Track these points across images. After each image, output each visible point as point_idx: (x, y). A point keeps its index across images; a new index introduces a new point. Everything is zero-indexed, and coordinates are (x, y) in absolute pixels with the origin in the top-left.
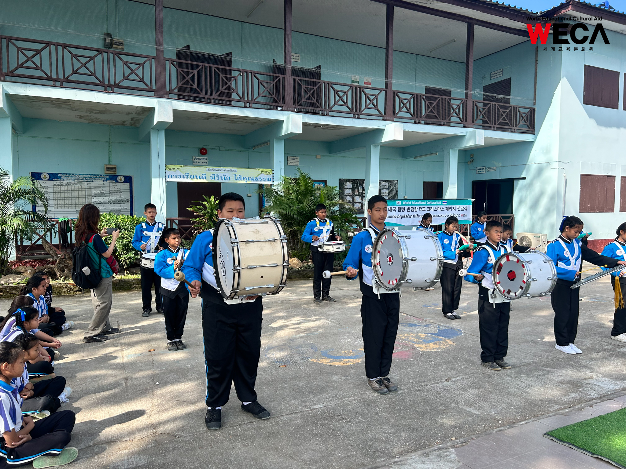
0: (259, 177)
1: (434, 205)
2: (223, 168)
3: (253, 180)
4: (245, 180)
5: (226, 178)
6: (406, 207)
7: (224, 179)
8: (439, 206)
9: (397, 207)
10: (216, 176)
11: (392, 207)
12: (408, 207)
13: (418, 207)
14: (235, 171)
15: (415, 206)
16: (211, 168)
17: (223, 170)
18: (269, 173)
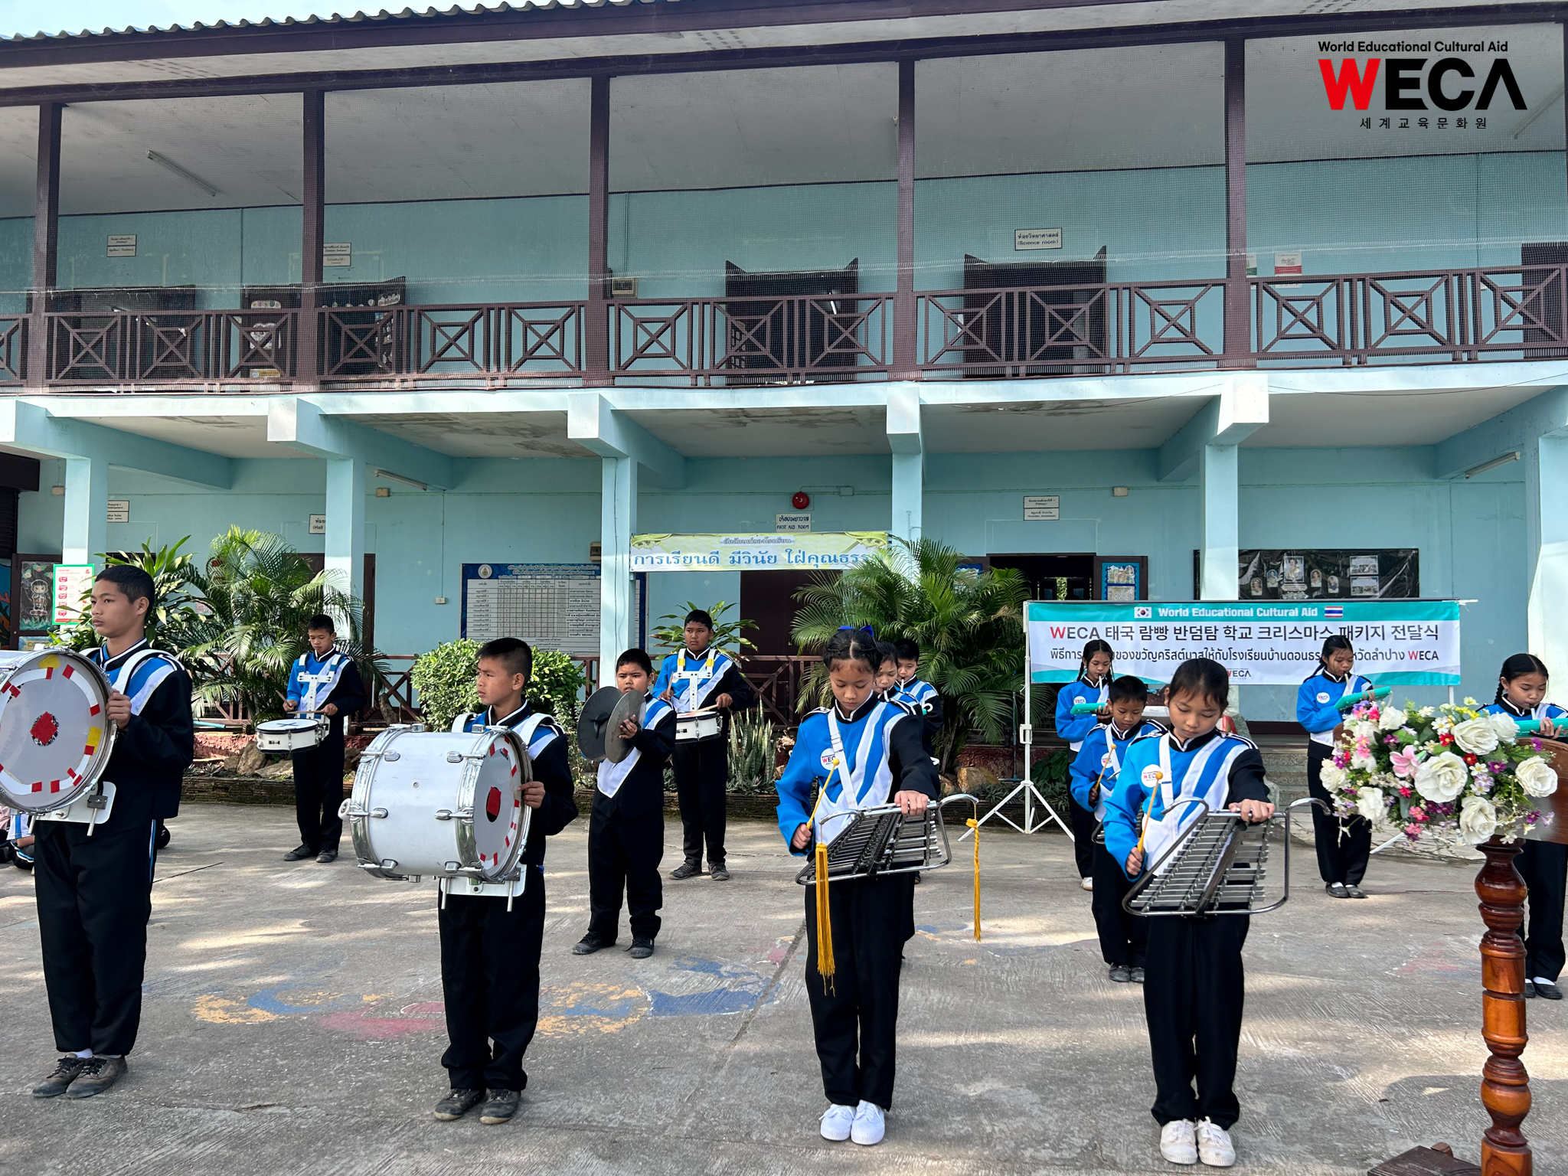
0: (850, 553)
1: (1288, 619)
2: (761, 536)
3: (835, 560)
4: (813, 562)
5: (766, 559)
6: (1171, 625)
7: (763, 561)
8: (1311, 624)
9: (1136, 626)
10: (742, 555)
11: (1120, 624)
12: (1178, 625)
13: (1221, 625)
14: (789, 541)
15: (1204, 624)
16: (732, 537)
17: (759, 541)
18: (878, 542)
